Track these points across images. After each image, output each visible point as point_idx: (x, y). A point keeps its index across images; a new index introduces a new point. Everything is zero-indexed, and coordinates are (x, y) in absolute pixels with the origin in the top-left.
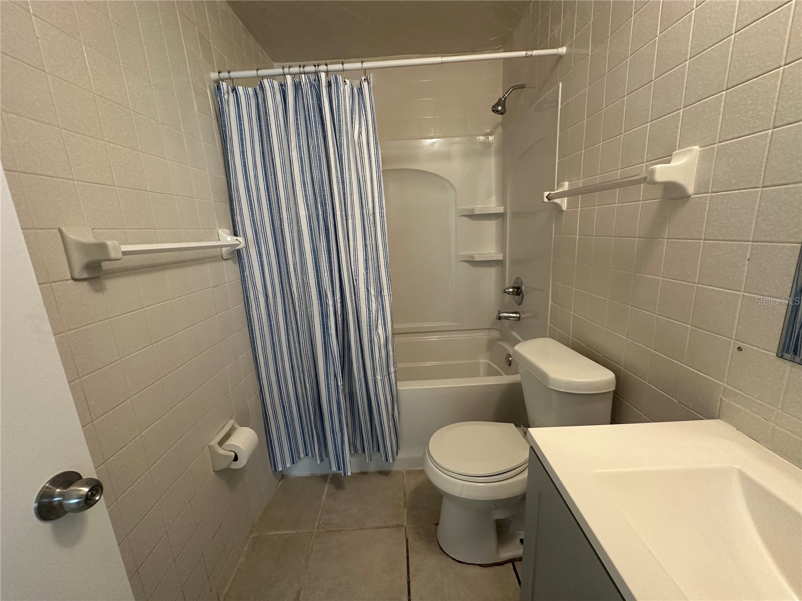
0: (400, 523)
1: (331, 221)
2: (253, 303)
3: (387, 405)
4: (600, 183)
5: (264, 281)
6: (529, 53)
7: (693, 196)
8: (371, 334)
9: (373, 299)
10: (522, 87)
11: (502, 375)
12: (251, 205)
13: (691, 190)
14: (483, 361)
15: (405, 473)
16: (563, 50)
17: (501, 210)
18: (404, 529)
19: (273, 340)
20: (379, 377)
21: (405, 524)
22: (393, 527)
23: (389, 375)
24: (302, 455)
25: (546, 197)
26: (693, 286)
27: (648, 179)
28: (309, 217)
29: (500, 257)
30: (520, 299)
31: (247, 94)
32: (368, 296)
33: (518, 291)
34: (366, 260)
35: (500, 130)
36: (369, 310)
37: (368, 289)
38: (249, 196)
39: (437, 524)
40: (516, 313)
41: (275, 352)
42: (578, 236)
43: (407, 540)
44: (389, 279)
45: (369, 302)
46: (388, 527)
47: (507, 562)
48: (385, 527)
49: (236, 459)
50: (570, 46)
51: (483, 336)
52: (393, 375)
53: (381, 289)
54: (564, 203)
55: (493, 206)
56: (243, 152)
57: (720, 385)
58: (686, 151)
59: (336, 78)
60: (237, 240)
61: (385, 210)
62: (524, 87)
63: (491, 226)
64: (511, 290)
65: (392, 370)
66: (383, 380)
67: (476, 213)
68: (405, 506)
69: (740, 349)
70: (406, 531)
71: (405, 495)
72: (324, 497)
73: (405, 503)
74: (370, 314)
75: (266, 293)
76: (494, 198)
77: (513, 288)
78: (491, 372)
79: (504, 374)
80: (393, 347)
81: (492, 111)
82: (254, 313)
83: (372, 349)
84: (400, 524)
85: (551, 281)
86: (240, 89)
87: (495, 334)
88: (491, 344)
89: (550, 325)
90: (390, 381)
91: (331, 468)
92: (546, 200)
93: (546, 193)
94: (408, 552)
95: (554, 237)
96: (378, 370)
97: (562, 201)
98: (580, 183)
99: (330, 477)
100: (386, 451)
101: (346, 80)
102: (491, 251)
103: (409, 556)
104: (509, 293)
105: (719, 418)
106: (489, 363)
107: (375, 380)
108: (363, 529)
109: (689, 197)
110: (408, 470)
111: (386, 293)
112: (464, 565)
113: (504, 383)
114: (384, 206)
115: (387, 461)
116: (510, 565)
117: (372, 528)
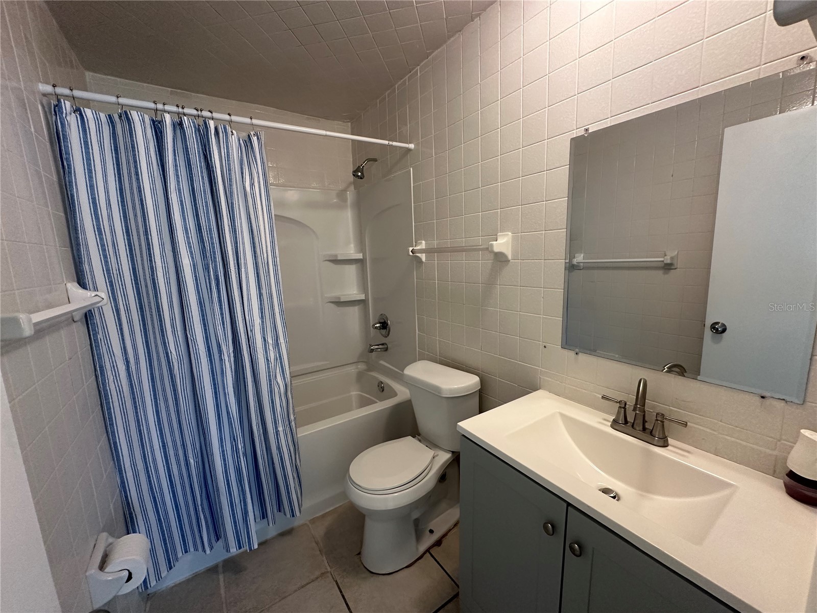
0: (323, 570)
1: (221, 270)
2: (109, 373)
3: (291, 456)
4: (450, 247)
5: (124, 343)
6: (391, 143)
7: (511, 261)
8: (271, 385)
9: (271, 348)
10: (375, 160)
11: (377, 402)
12: (104, 250)
13: (510, 257)
14: (354, 393)
15: (308, 523)
16: (412, 146)
17: (360, 256)
18: (329, 575)
19: (137, 416)
20: (280, 429)
21: (329, 569)
22: (317, 578)
23: (290, 424)
24: (180, 555)
25: (411, 251)
26: (517, 314)
27: (490, 249)
28: (194, 266)
29: (363, 297)
30: (387, 333)
31: (98, 120)
32: (265, 345)
33: (384, 325)
34: (261, 309)
35: (352, 188)
36: (268, 360)
37: (264, 338)
38: (101, 239)
39: (359, 554)
40: (383, 344)
41: (140, 431)
42: (437, 282)
43: (336, 582)
44: (285, 325)
45: (266, 352)
46: (313, 581)
47: (424, 553)
48: (310, 583)
49: (130, 577)
50: (417, 145)
51: (352, 370)
52: (293, 423)
53: (277, 337)
54: (423, 257)
55: (352, 252)
56: (92, 186)
57: (538, 369)
58: (504, 234)
59: (225, 128)
60: (96, 295)
61: (278, 259)
62: (376, 161)
63: (352, 270)
64: (377, 325)
65: (292, 417)
66: (284, 430)
67: (339, 259)
68: (321, 554)
69: (545, 347)
70: (332, 575)
71: (317, 543)
72: (222, 591)
73: (320, 551)
74: (268, 364)
75: (126, 359)
76: (352, 246)
77: (380, 323)
78: (364, 403)
79: (377, 401)
80: (291, 394)
81: (353, 175)
82: (112, 387)
83: (272, 400)
84: (323, 572)
85: (416, 315)
86: (88, 113)
87: (362, 366)
88: (360, 376)
89: (419, 351)
90: (291, 430)
91: (228, 550)
92: (411, 254)
93: (411, 249)
94: (341, 592)
95: (416, 281)
96: (280, 421)
97: (422, 255)
98: (435, 243)
99: (221, 565)
100: (291, 506)
101: (234, 131)
102: (353, 292)
103: (344, 594)
104: (376, 328)
105: (540, 389)
106: (361, 395)
107: (276, 432)
108: (286, 597)
109: (509, 261)
110: (311, 520)
111: (282, 340)
112: (394, 574)
113: (387, 407)
114: (278, 255)
115: (293, 516)
116: (428, 554)
117: (296, 591)
